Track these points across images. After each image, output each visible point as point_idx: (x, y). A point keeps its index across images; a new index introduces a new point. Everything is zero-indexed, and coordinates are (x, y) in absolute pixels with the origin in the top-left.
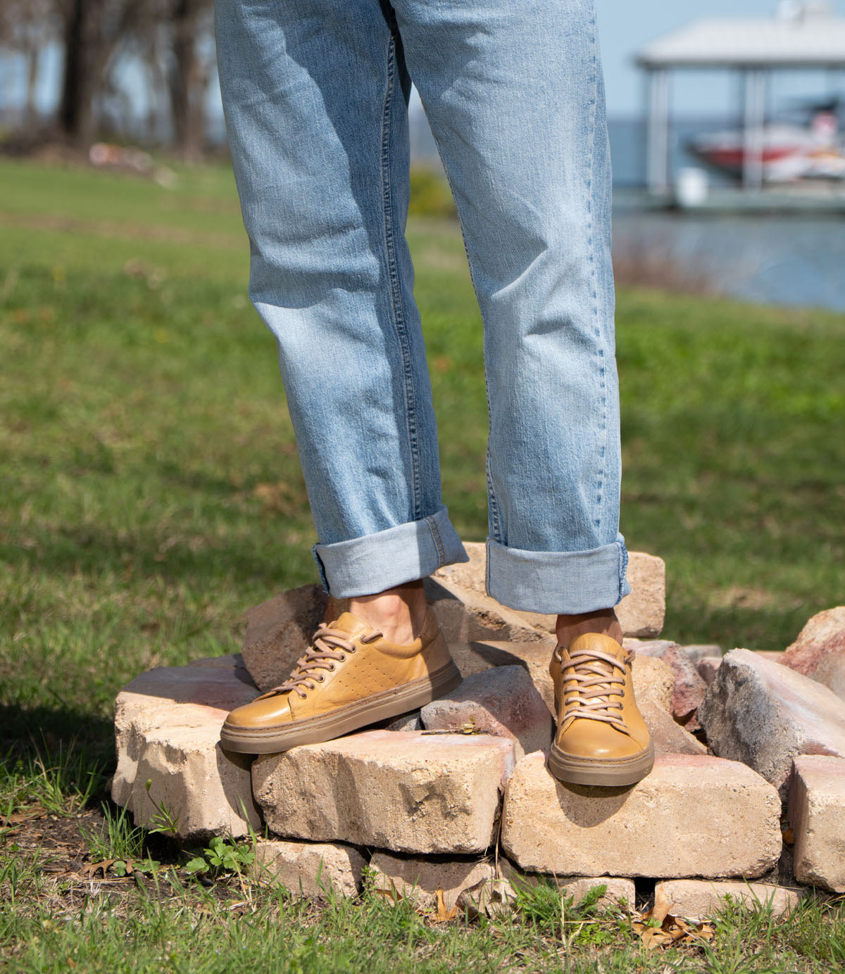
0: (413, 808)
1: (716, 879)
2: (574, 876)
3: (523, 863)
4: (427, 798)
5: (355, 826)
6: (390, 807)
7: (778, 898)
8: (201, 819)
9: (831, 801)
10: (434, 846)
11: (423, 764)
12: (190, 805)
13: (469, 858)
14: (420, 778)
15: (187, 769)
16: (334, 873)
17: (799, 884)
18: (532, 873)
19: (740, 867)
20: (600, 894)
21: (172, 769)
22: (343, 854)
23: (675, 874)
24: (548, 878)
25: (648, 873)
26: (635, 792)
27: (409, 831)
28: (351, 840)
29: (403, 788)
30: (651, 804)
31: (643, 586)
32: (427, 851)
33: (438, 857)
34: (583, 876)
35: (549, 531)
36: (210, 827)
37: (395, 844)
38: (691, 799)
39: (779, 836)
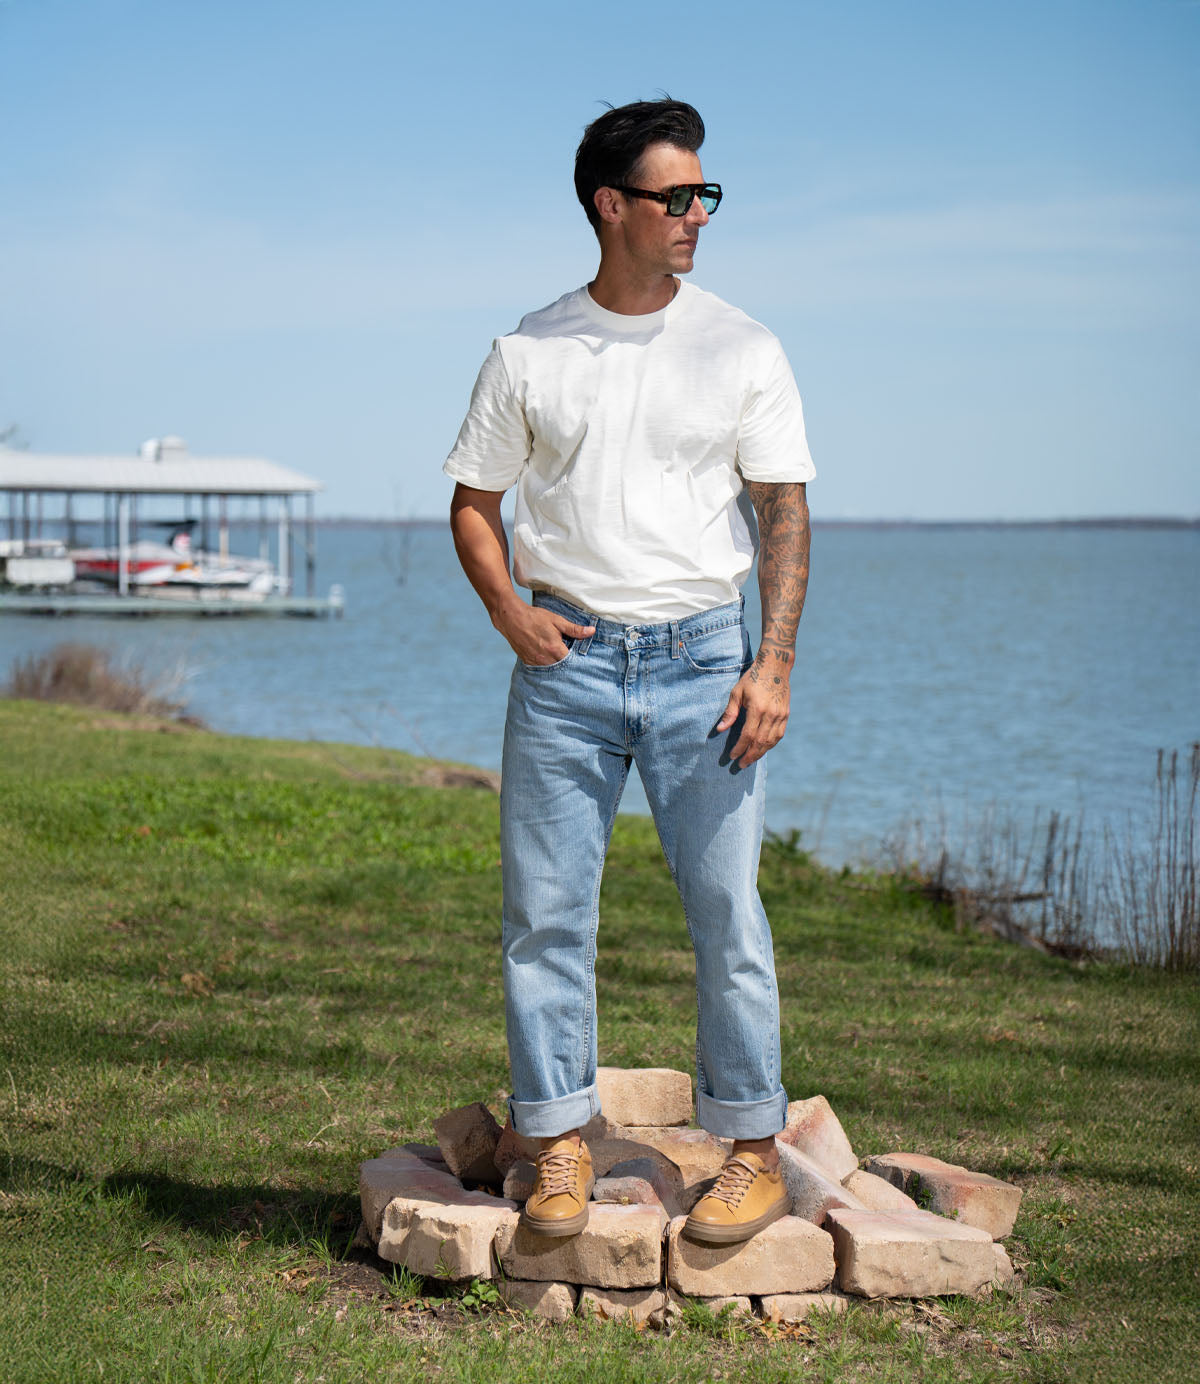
0: (617, 1260)
1: (798, 1293)
2: (716, 1297)
3: (685, 1290)
4: (627, 1255)
5: (572, 1271)
6: (601, 1261)
7: (836, 1303)
8: (469, 1268)
9: (869, 1241)
10: (631, 1283)
11: (625, 1233)
12: (461, 1260)
13: (648, 1288)
14: (624, 1242)
15: (458, 1237)
16: (559, 1302)
17: (846, 1294)
18: (690, 1296)
19: (812, 1285)
20: (732, 1307)
21: (446, 1236)
22: (564, 1289)
23: (774, 1291)
24: (700, 1299)
25: (758, 1293)
26: (751, 1242)
27: (614, 1275)
28: (569, 1280)
29: (612, 1249)
30: (760, 1249)
31: (680, 1093)
32: (626, 1286)
33: (632, 1289)
34: (720, 1296)
35: (744, 1090)
36: (475, 1274)
37: (604, 1283)
38: (784, 1244)
39: (834, 1265)
